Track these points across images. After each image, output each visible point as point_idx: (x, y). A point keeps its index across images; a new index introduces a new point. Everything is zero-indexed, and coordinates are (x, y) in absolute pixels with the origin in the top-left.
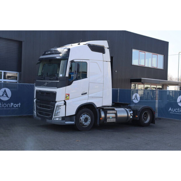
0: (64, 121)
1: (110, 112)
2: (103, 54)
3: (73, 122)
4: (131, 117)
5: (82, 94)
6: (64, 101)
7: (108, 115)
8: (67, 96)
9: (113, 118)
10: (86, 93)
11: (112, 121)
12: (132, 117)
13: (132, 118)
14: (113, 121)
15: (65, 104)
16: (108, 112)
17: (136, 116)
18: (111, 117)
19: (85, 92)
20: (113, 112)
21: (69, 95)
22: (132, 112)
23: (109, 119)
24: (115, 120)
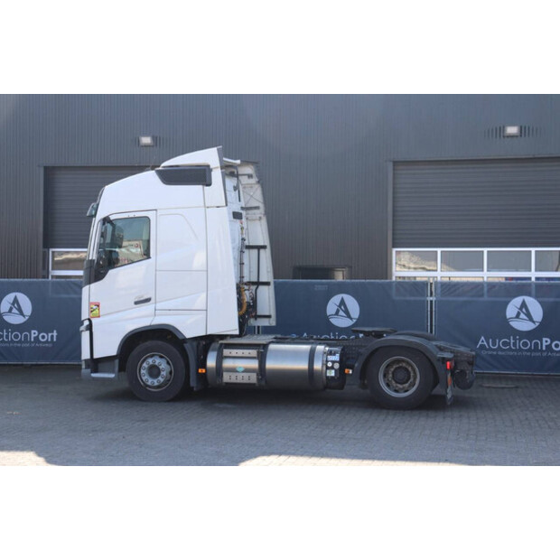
0: (89, 370)
1: (234, 352)
2: (206, 188)
3: (112, 376)
4: (332, 373)
5: (136, 303)
6: (89, 320)
7: (227, 364)
8: (94, 307)
9: (247, 370)
10: (148, 300)
11: (242, 381)
12: (336, 373)
13: (332, 377)
14: (246, 381)
15: (90, 328)
16: (226, 352)
17: (346, 371)
19: (146, 297)
20: (253, 353)
21: (98, 306)
22: (336, 358)
23: (230, 374)
24: (253, 378)
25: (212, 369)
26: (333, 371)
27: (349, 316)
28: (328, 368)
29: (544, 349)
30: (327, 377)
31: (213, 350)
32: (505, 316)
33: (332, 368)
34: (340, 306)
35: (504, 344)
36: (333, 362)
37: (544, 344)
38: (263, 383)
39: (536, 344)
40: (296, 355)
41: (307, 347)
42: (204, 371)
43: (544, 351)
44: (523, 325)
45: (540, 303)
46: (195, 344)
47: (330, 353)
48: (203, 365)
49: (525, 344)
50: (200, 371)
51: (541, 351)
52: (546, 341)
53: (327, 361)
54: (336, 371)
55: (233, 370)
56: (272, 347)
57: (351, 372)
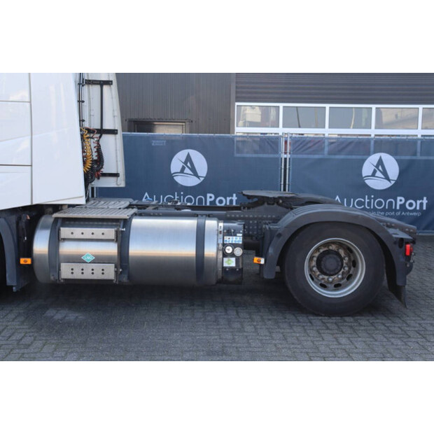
1: (78, 232)
4: (231, 263)
7: (66, 249)
9: (99, 260)
11: (95, 277)
12: (236, 262)
13: (232, 269)
14: (98, 276)
16: (65, 232)
18: (89, 258)
20: (110, 232)
22: (238, 239)
23: (73, 265)
24: (109, 272)
25: (41, 256)
26: (233, 260)
27: (195, 174)
28: (225, 255)
29: (398, 208)
30: (224, 269)
31: (45, 228)
32: (361, 174)
33: (232, 255)
34: (185, 163)
35: (360, 203)
36: (234, 246)
37: (399, 203)
38: (125, 279)
39: (391, 203)
40: (175, 235)
41: (191, 223)
42: (29, 261)
43: (398, 211)
44: (379, 184)
45: (397, 160)
46: (13, 218)
47: (229, 232)
48: (28, 251)
49: (380, 204)
50: (22, 261)
51: (396, 210)
52: (400, 200)
53: (224, 245)
54: (237, 259)
55: (77, 259)
56: (136, 222)
57: (262, 261)
